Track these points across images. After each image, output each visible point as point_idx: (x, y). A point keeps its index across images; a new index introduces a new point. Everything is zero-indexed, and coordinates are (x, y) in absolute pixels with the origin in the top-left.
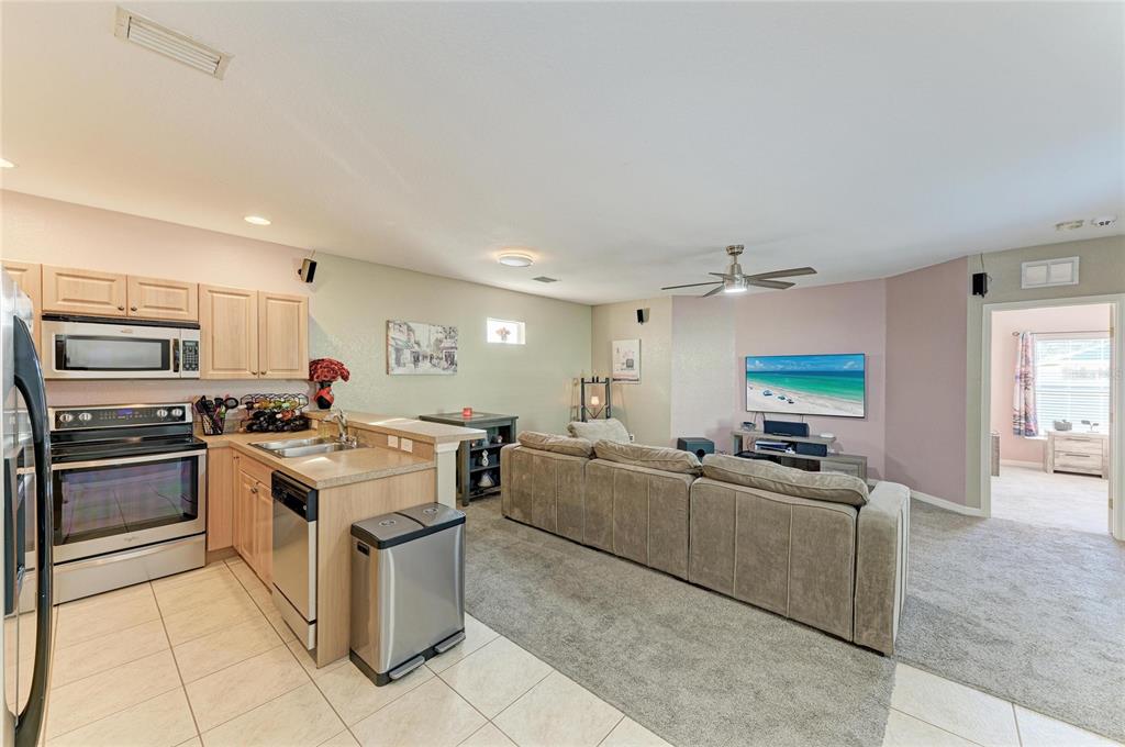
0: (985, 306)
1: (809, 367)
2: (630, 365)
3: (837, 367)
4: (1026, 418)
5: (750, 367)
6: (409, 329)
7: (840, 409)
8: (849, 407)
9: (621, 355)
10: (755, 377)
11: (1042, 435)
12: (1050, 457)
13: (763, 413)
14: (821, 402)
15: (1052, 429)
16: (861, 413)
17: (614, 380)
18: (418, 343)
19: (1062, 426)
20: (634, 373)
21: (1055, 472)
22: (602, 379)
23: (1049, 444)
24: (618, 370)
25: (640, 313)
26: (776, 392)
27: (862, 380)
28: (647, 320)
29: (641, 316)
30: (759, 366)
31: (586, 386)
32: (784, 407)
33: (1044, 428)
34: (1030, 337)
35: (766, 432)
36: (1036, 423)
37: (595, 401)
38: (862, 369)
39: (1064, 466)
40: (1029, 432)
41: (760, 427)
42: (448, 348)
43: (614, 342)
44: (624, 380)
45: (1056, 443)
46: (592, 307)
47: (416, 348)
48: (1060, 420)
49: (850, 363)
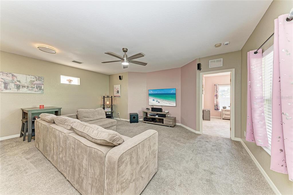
0: (200, 73)
1: (163, 92)
2: (118, 92)
3: (169, 92)
4: (217, 106)
5: (150, 93)
6: (13, 75)
7: (170, 104)
8: (172, 103)
9: (116, 89)
10: (151, 95)
11: (220, 110)
12: (222, 115)
13: (153, 105)
14: (166, 102)
15: (222, 109)
16: (175, 105)
17: (114, 97)
18: (19, 81)
19: (224, 108)
20: (119, 94)
21: (223, 119)
22: (110, 96)
23: (222, 112)
24: (115, 94)
25: (120, 77)
26: (156, 100)
27: (175, 96)
28: (122, 79)
29: (120, 78)
30: (151, 92)
31: (105, 98)
32: (157, 104)
33: (221, 108)
34: (218, 86)
35: (152, 111)
36: (219, 107)
37: (108, 103)
38: (175, 93)
39: (225, 118)
40: (218, 109)
41: (151, 109)
42: (38, 84)
43: (114, 86)
44: (117, 96)
45: (223, 112)
46: (109, 75)
47: (18, 83)
48: (224, 106)
49: (173, 91)
